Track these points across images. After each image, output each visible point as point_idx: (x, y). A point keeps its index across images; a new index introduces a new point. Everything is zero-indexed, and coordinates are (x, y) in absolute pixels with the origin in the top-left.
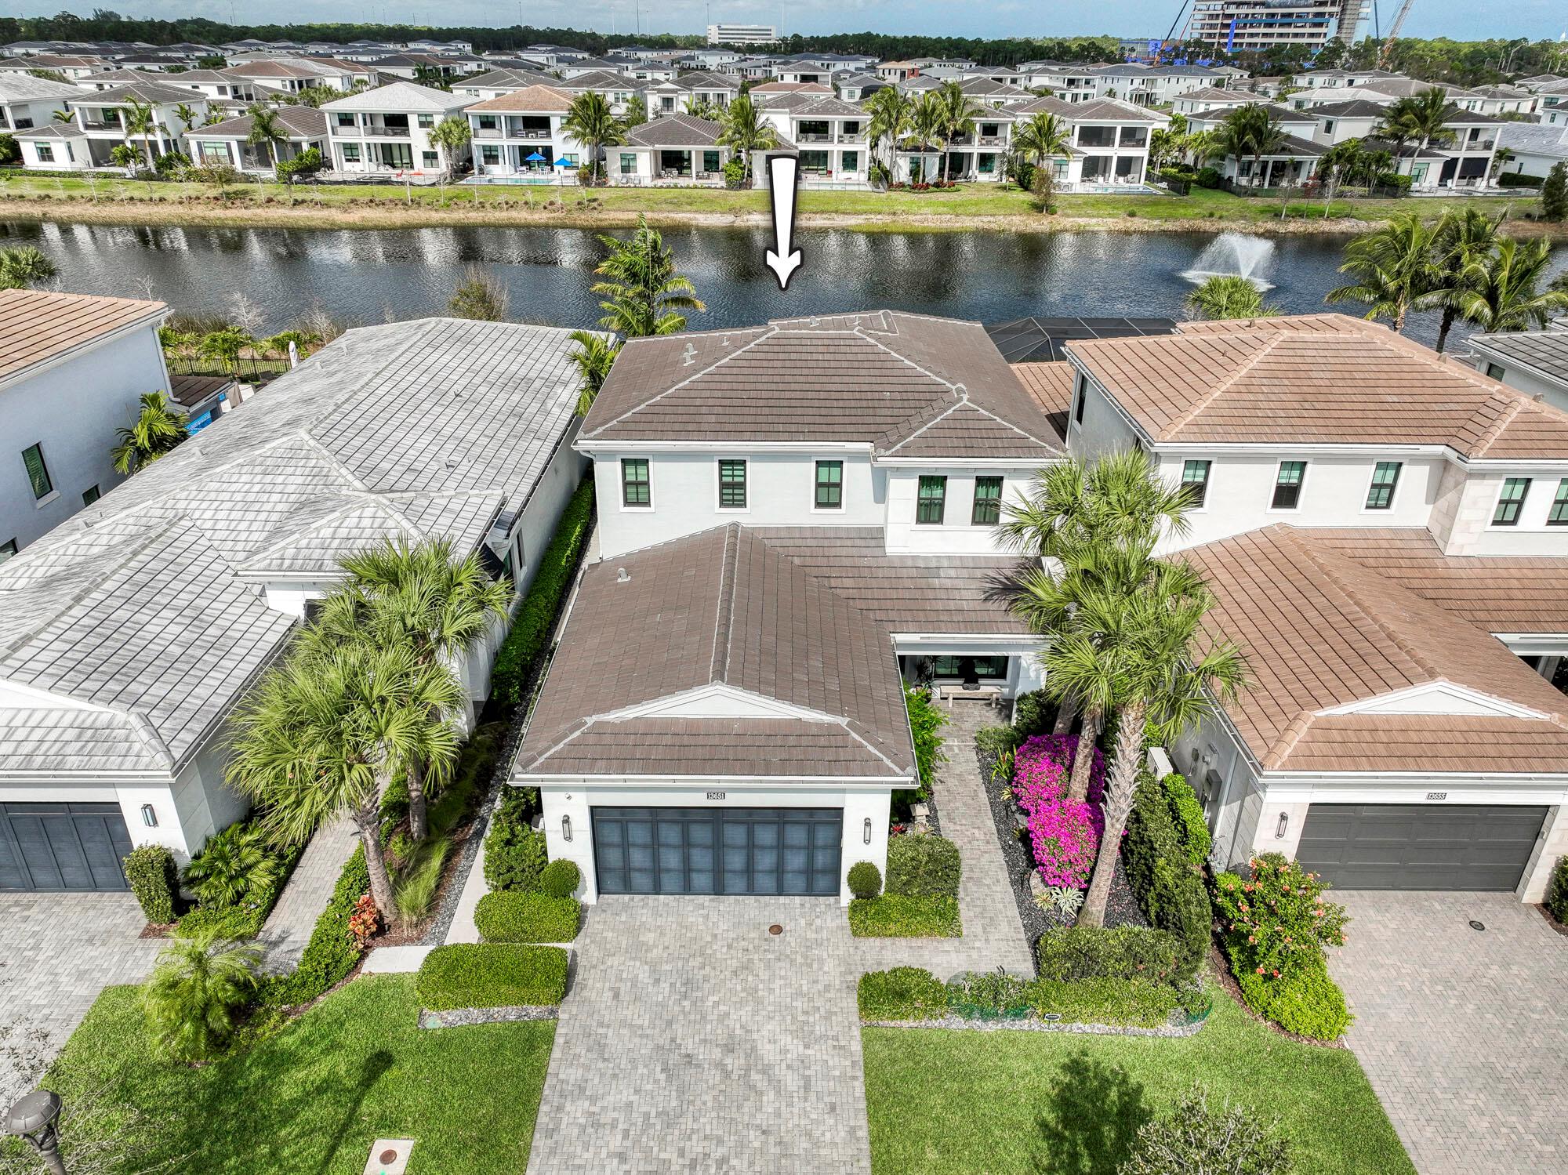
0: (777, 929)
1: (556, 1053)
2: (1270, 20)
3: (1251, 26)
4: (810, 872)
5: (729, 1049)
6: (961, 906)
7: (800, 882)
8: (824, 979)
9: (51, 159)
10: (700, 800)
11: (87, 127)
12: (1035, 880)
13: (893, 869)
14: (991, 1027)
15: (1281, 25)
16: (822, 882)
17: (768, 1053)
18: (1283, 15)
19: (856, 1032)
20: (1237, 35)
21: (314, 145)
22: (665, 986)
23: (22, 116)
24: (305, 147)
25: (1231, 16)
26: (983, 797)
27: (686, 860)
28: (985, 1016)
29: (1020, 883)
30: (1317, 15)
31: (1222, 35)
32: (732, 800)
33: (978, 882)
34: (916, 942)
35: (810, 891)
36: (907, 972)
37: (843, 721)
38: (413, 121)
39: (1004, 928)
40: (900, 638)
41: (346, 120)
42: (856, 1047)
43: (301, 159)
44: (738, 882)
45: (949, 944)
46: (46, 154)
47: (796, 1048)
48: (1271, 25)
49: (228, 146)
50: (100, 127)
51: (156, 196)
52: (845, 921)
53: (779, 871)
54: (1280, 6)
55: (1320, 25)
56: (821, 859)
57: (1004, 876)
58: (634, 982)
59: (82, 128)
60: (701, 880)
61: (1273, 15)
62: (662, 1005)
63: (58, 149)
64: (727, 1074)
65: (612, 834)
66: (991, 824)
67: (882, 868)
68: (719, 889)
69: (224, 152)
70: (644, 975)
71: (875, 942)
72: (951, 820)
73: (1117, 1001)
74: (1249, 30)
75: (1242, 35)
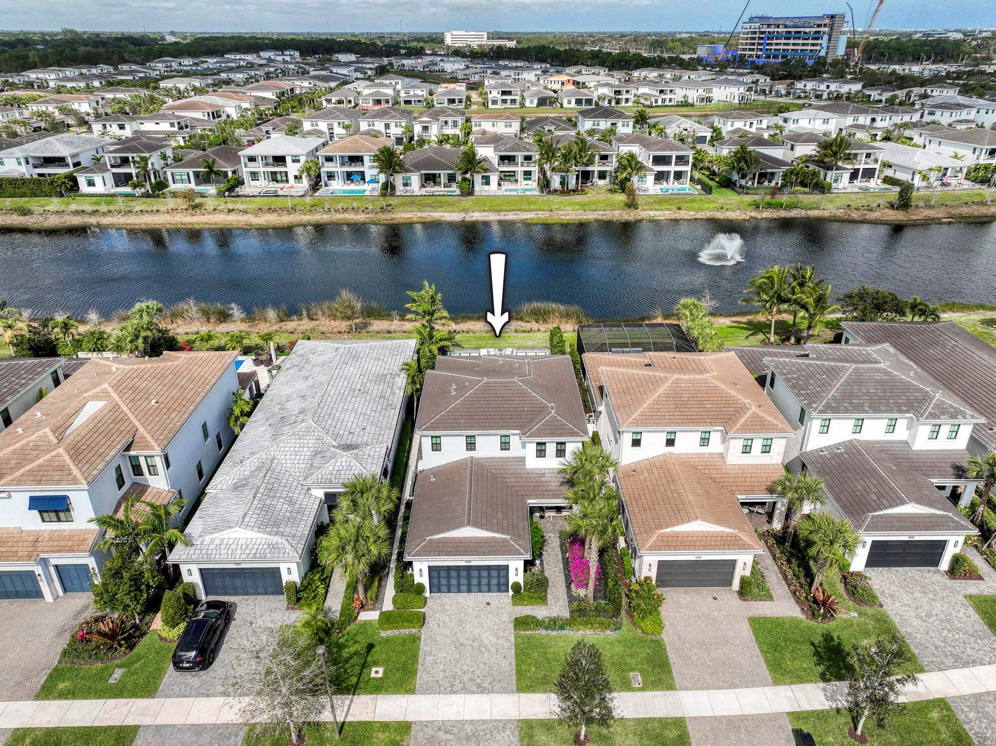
0: (488, 604)
1: (422, 643)
2: (788, 35)
3: (777, 39)
4: (499, 585)
5: (474, 641)
6: (548, 595)
7: (496, 588)
8: (503, 620)
9: (94, 185)
10: (463, 564)
11: (112, 166)
12: (573, 586)
13: (526, 584)
14: (554, 633)
15: (795, 38)
16: (503, 588)
17: (485, 641)
18: (796, 32)
19: (513, 635)
20: (768, 44)
21: (234, 172)
22: (453, 623)
23: (76, 161)
24: (230, 174)
25: (764, 33)
26: (560, 555)
27: (459, 582)
28: (553, 630)
29: (568, 587)
30: (816, 32)
31: (759, 44)
32: (473, 563)
33: (555, 587)
34: (533, 607)
35: (499, 591)
36: (528, 617)
37: (508, 537)
38: (289, 160)
39: (562, 602)
40: (530, 501)
41: (252, 159)
42: (513, 640)
43: (228, 181)
44: (475, 588)
45: (543, 608)
46: (91, 183)
47: (494, 640)
48: (789, 38)
49: (188, 174)
50: (119, 166)
51: (155, 208)
52: (510, 600)
53: (489, 584)
54: (794, 27)
55: (818, 39)
56: (502, 581)
57: (564, 585)
58: (444, 621)
59: (109, 167)
60: (464, 588)
61: (790, 32)
62: (453, 628)
63: (98, 179)
64: (473, 648)
65: (435, 574)
66: (561, 566)
67: (522, 584)
68: (469, 591)
69: (186, 177)
70: (447, 620)
71: (520, 607)
72: (548, 564)
73: (592, 625)
74: (775, 41)
75: (771, 44)
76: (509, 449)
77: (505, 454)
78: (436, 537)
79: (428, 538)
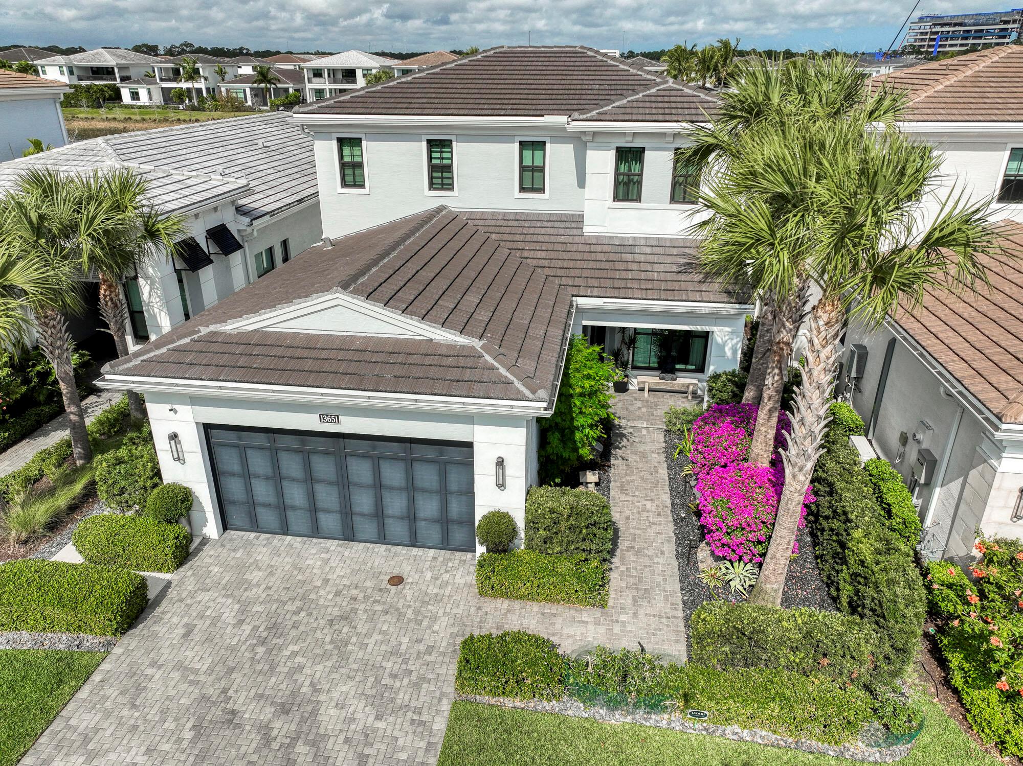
0: (397, 580)
1: (83, 694)
2: (966, 35)
3: (952, 39)
4: (445, 521)
5: (284, 710)
6: (613, 576)
7: (433, 533)
8: (429, 639)
9: (138, 99)
10: (309, 422)
11: (162, 80)
12: (703, 553)
13: (532, 524)
14: (618, 720)
15: (974, 38)
16: (458, 535)
17: (329, 718)
18: (976, 31)
19: (446, 706)
20: (941, 46)
21: (297, 90)
22: (247, 628)
23: (125, 74)
24: (291, 91)
25: (937, 33)
26: (663, 473)
27: (312, 496)
28: (613, 705)
29: (687, 556)
30: (1002, 30)
31: (929, 46)
32: (349, 425)
33: (639, 552)
34: (549, 608)
35: (446, 544)
36: (519, 638)
37: (477, 344)
38: (359, 73)
39: (659, 603)
40: (582, 302)
41: (318, 73)
42: (440, 725)
43: (287, 98)
44: (367, 527)
45: (588, 615)
46: (135, 96)
47: (364, 715)
48: (966, 38)
49: (245, 90)
50: (169, 80)
51: (194, 119)
52: (472, 579)
53: (411, 517)
54: (974, 25)
55: (1004, 37)
56: (455, 508)
57: (670, 549)
58: (215, 621)
59: (158, 81)
60: (329, 521)
61: (969, 31)
62: (232, 649)
63: (143, 93)
64: (267, 740)
65: (230, 461)
66: (666, 499)
67: (521, 524)
68: (349, 535)
69: (242, 95)
70: (229, 615)
71: (503, 604)
72: (623, 490)
73: (787, 703)
74: (950, 42)
75: (945, 46)
76: (541, 190)
77: (532, 203)
78: (230, 327)
79: (204, 331)
